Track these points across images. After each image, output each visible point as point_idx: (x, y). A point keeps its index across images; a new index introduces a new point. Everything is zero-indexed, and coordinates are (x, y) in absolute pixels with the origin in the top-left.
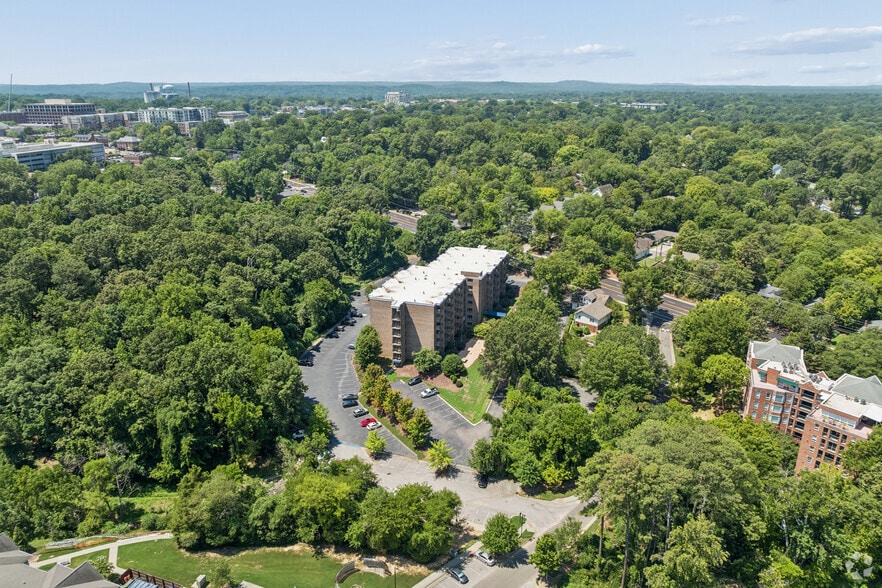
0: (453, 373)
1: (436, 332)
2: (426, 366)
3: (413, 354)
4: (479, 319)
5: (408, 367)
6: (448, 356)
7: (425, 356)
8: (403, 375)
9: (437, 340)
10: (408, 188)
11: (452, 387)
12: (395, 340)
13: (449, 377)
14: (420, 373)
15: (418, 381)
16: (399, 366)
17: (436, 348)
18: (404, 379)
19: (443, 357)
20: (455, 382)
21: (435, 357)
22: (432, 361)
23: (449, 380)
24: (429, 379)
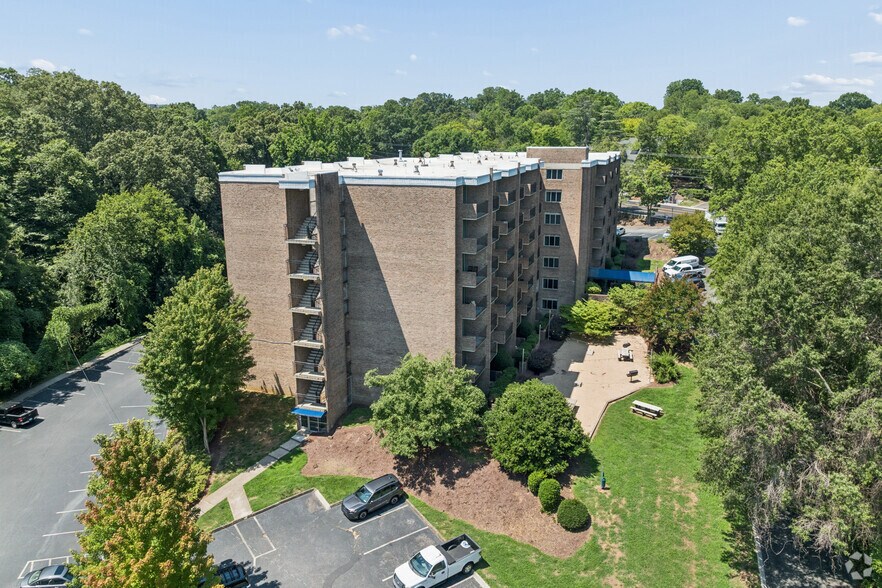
0: (538, 462)
1: (464, 297)
2: (424, 429)
3: (369, 379)
4: (581, 287)
5: (352, 433)
6: (514, 391)
7: (416, 388)
8: (332, 466)
9: (464, 329)
10: (402, 134)
11: (539, 531)
12: (302, 324)
13: (522, 477)
14: (401, 459)
15: (389, 497)
16: (320, 427)
17: (464, 359)
18: (332, 484)
19: (491, 396)
20: (551, 506)
21: (458, 392)
22: (446, 407)
23: (522, 494)
24: (438, 487)
